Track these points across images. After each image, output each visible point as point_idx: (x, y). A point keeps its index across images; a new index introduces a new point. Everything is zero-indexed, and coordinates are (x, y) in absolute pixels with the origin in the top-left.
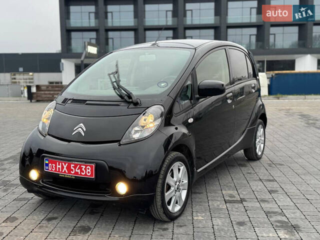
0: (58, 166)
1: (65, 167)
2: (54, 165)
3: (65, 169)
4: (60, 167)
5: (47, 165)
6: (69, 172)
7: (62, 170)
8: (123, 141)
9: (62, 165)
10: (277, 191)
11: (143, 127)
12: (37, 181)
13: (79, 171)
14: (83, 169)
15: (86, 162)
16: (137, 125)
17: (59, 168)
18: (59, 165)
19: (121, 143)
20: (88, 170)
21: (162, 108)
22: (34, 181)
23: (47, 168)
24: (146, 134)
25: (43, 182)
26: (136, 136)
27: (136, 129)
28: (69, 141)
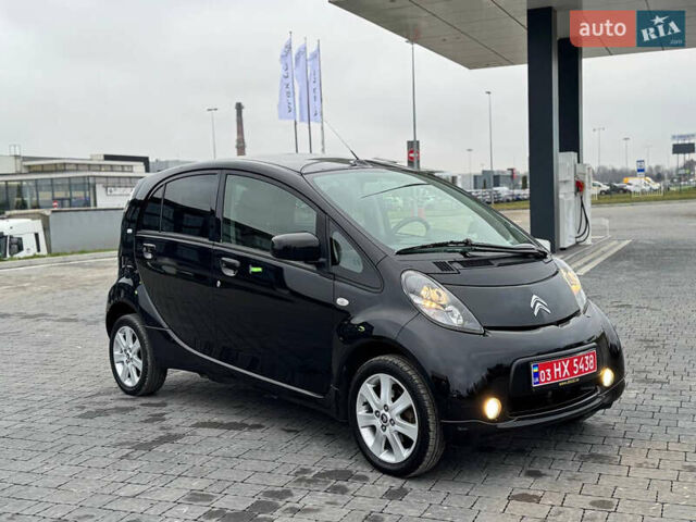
0: (556, 370)
1: (566, 367)
2: (549, 370)
3: (566, 370)
4: (559, 369)
5: (537, 375)
6: (572, 374)
7: (562, 374)
13: (583, 366)
14: (587, 362)
17: (557, 373)
20: (591, 361)
23: (537, 381)
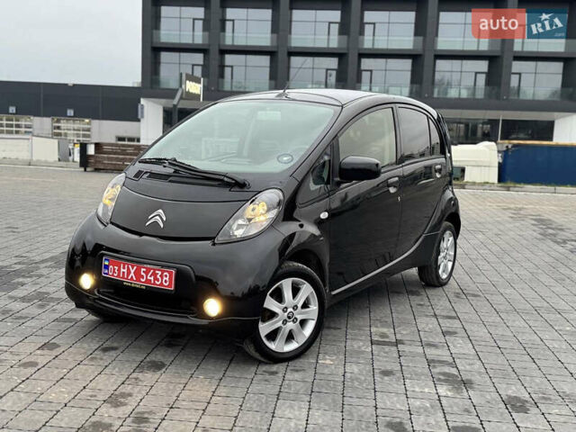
0: (122, 270)
1: (132, 271)
2: (116, 268)
3: (132, 274)
4: (125, 271)
5: (107, 267)
6: (138, 280)
7: (128, 275)
8: (219, 239)
9: (128, 268)
10: (456, 333)
11: (250, 220)
12: (90, 291)
13: (152, 278)
14: (158, 276)
15: (163, 266)
16: (241, 217)
17: (123, 273)
18: (124, 268)
19: (216, 241)
20: (165, 278)
21: (281, 194)
22: (86, 291)
23: (106, 271)
24: (253, 231)
25: (99, 292)
26: (239, 233)
27: (240, 222)
28: (141, 234)
